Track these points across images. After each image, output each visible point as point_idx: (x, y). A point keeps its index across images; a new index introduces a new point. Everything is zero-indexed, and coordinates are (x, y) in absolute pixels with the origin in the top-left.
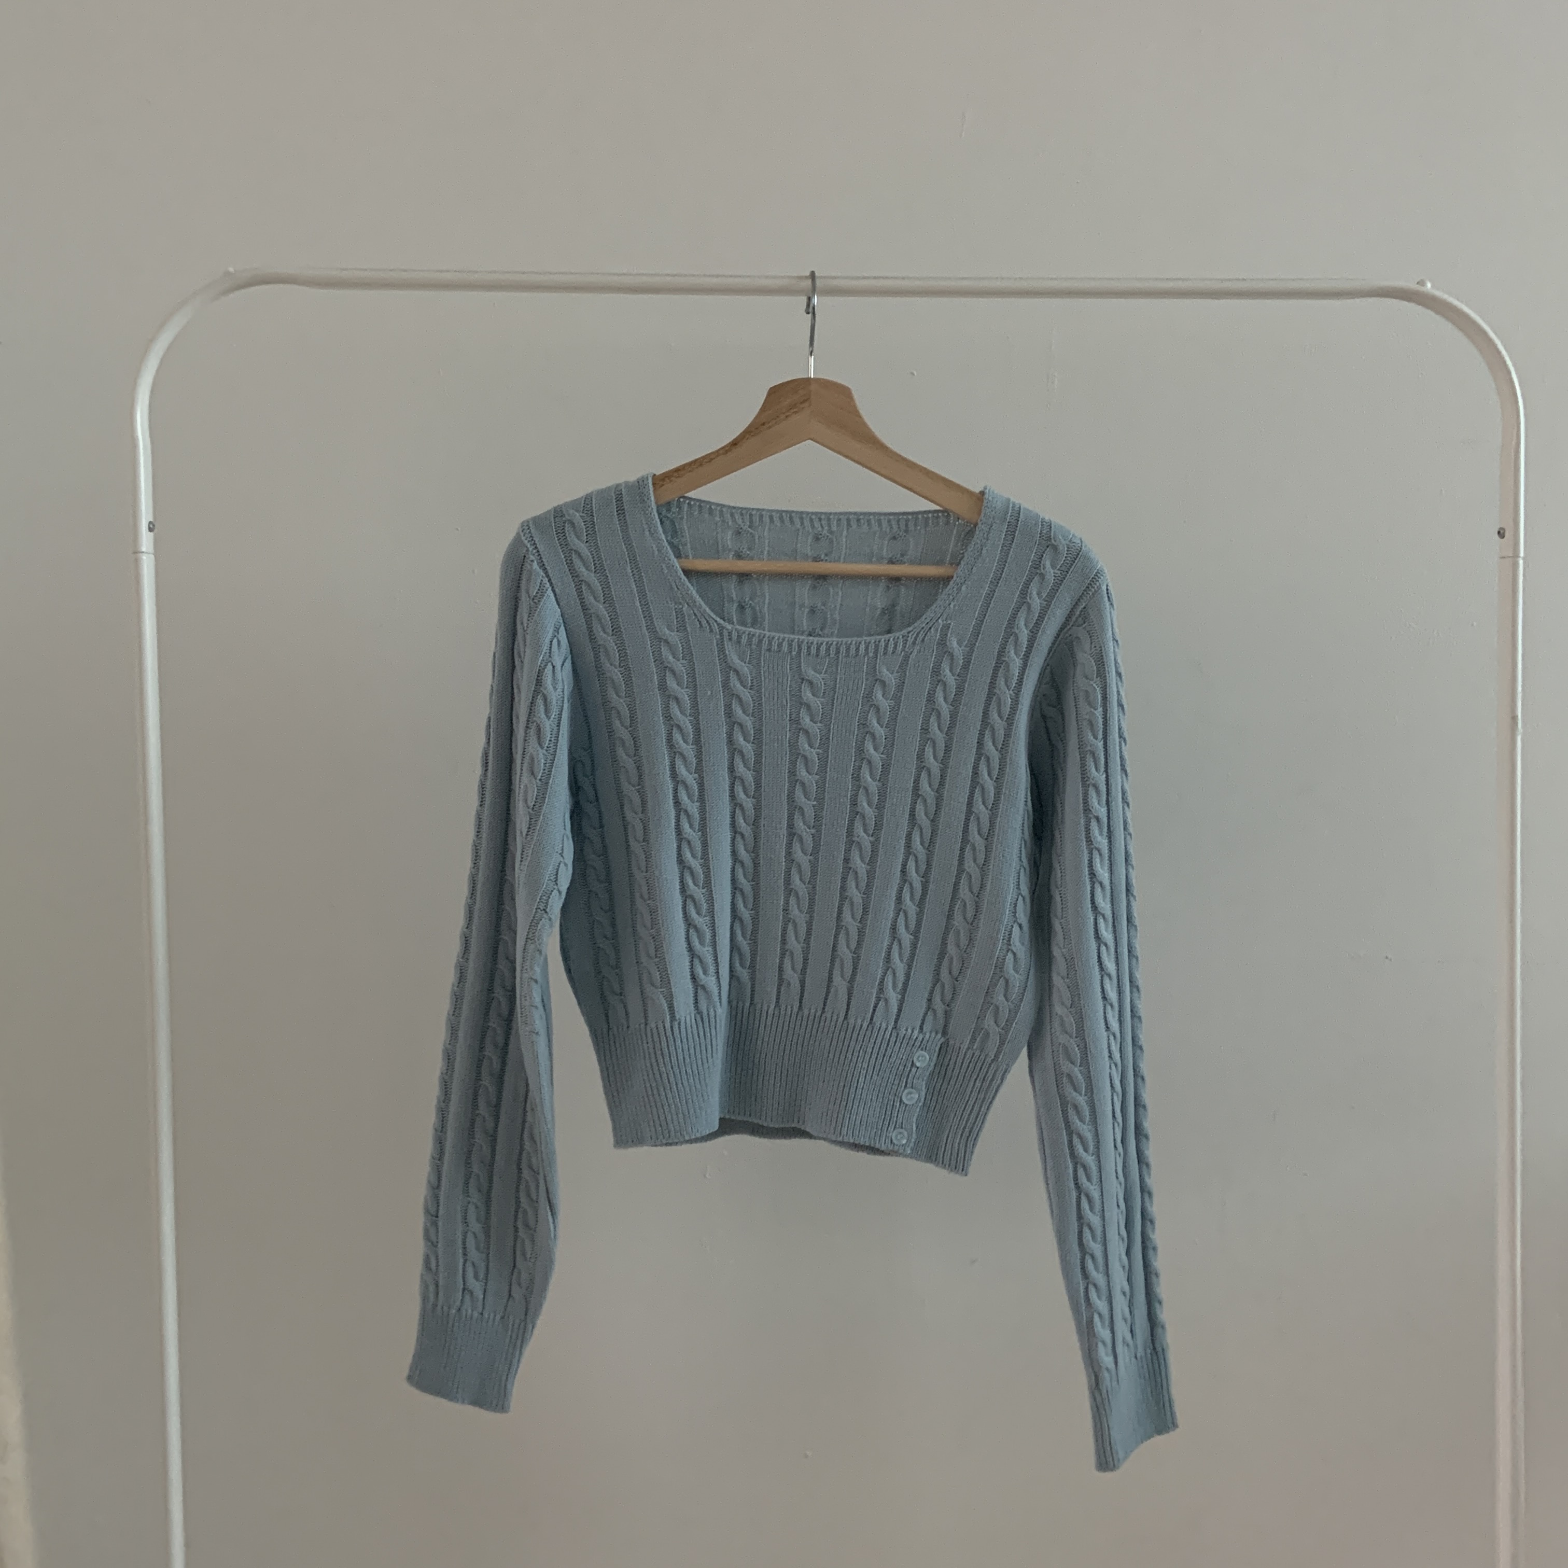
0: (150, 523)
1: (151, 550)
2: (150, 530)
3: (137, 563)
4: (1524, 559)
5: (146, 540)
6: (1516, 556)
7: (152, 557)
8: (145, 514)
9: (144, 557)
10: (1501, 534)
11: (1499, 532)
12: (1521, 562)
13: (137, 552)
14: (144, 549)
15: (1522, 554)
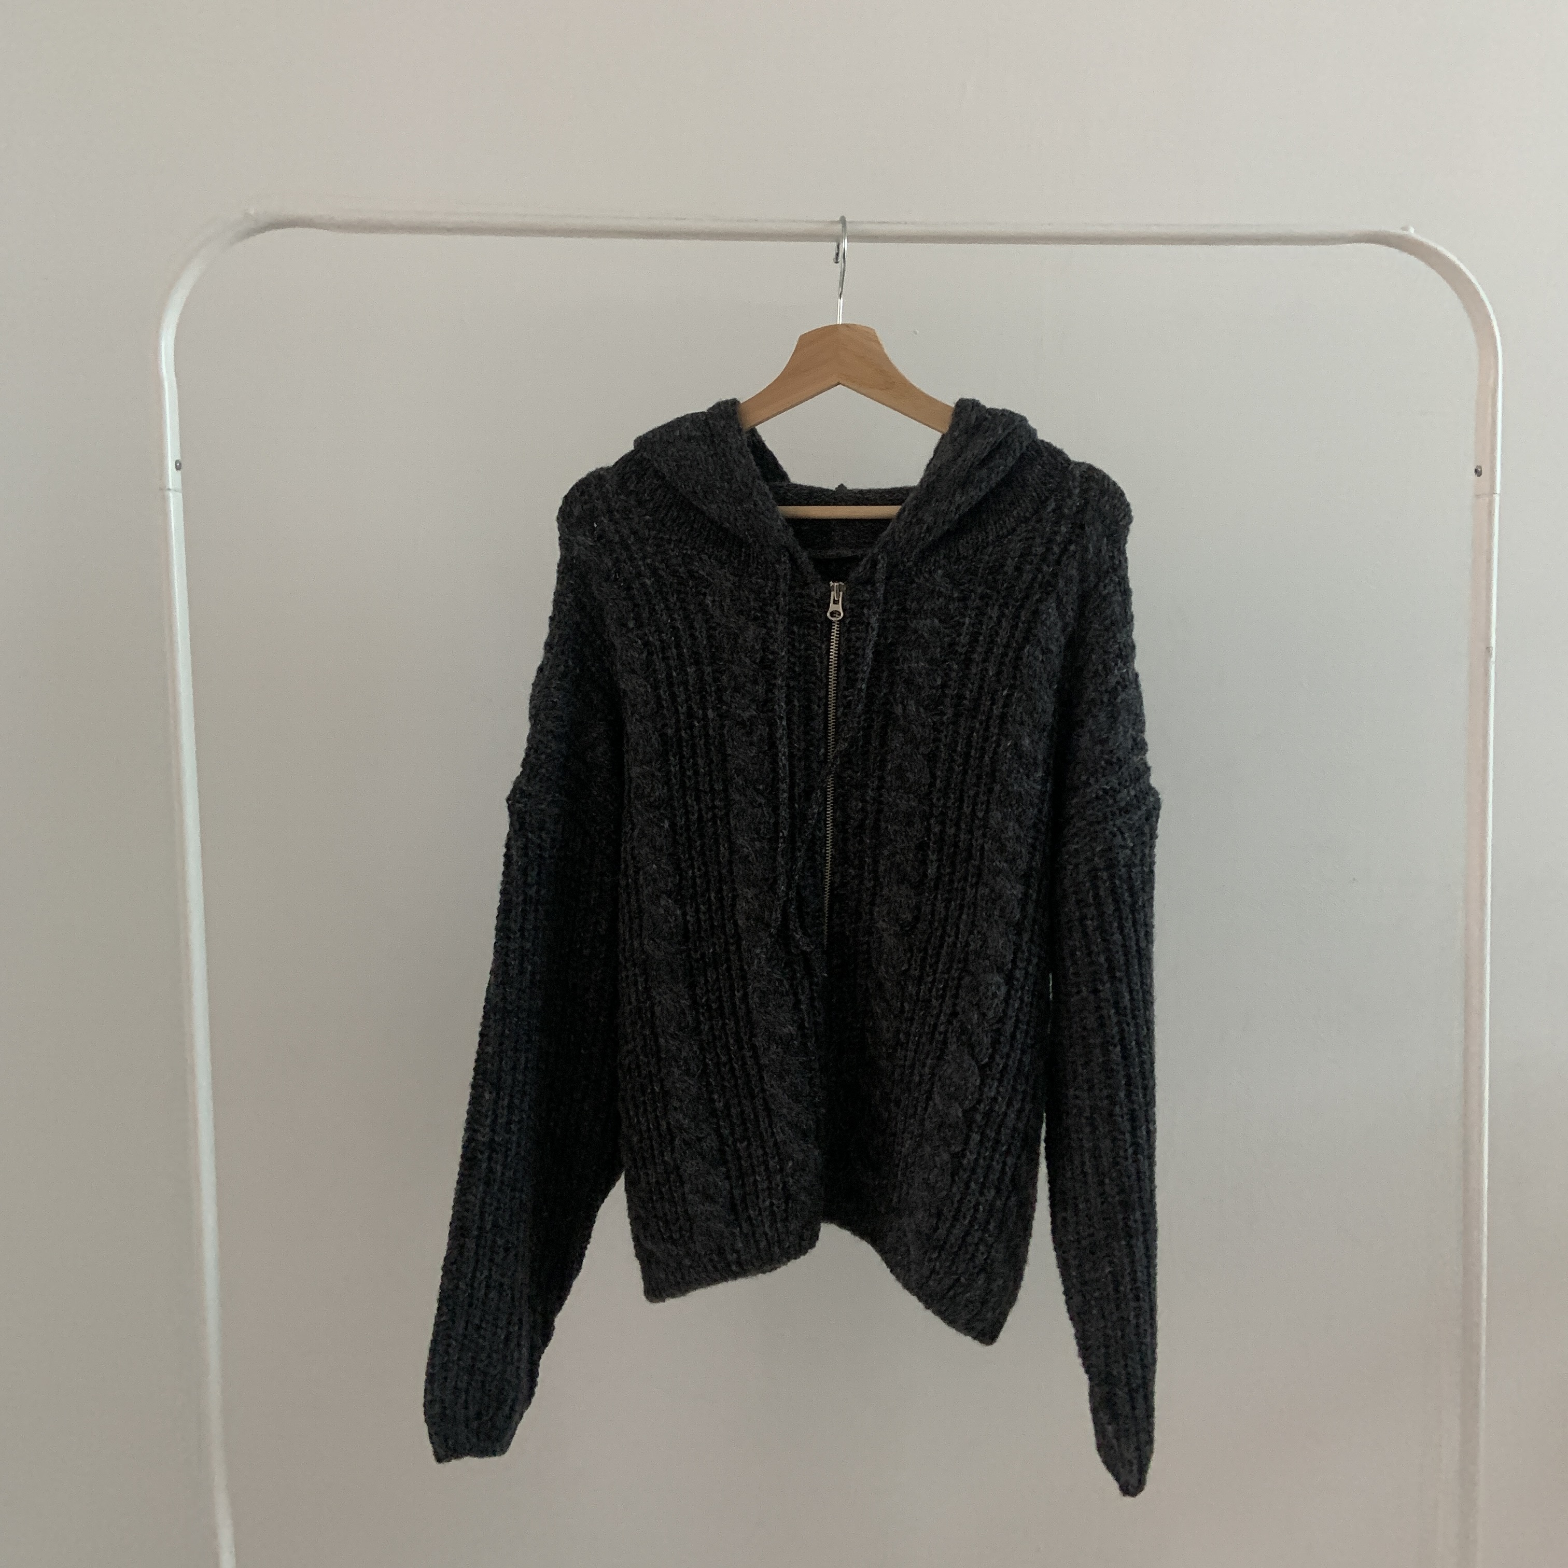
0: (177, 462)
1: (179, 486)
2: (178, 468)
3: (165, 500)
4: (1500, 495)
5: (173, 478)
6: (1492, 492)
7: (180, 495)
8: (172, 453)
9: (171, 494)
10: (1478, 472)
11: (1476, 471)
12: (1497, 498)
13: (163, 489)
14: (171, 487)
15: (1498, 491)
